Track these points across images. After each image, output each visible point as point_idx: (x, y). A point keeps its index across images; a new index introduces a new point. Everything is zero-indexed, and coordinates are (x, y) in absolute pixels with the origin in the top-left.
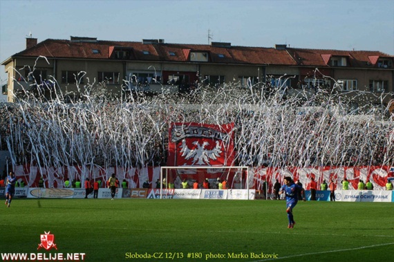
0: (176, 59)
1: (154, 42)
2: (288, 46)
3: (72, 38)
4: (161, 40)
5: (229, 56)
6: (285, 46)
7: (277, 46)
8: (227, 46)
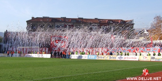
0: (68, 22)
3: (43, 17)
5: (82, 21)
6: (97, 18)
8: (82, 19)
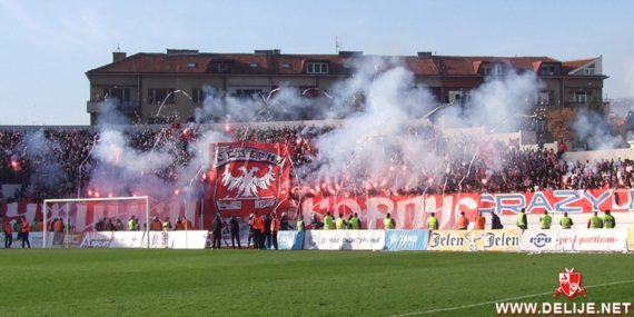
0: (289, 71)
1: (268, 53)
2: (433, 54)
3: (168, 51)
4: (276, 51)
6: (430, 53)
7: (419, 53)
